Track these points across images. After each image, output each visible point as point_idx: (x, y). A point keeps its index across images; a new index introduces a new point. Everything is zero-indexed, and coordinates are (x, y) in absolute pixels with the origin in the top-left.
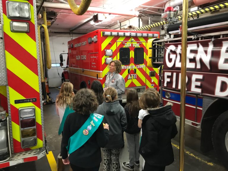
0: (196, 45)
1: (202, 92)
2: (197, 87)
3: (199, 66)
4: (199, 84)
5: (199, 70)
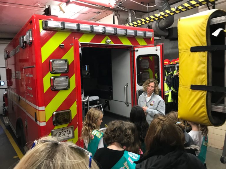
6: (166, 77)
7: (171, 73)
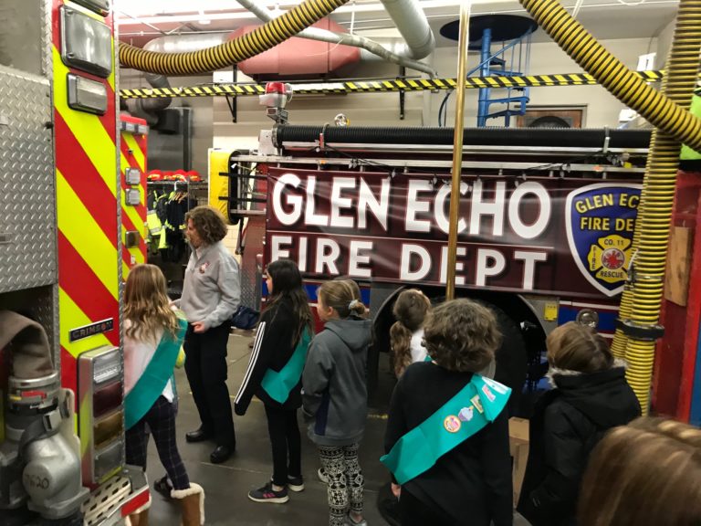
0: (354, 179)
1: (373, 274)
2: (361, 265)
3: (362, 224)
4: (366, 259)
5: (363, 232)
6: (155, 203)
7: (165, 195)
